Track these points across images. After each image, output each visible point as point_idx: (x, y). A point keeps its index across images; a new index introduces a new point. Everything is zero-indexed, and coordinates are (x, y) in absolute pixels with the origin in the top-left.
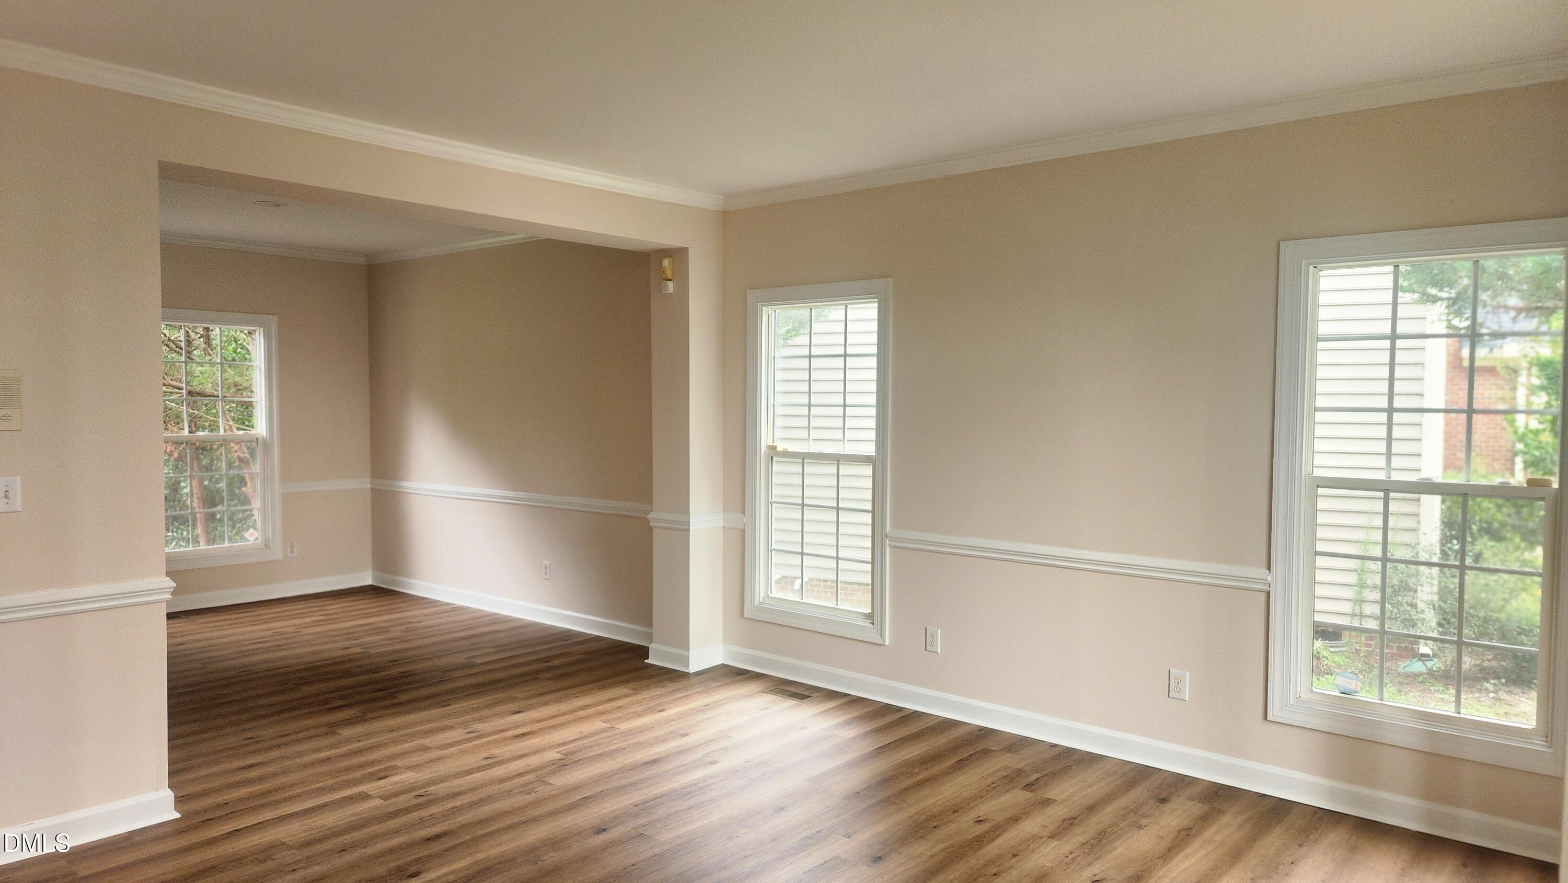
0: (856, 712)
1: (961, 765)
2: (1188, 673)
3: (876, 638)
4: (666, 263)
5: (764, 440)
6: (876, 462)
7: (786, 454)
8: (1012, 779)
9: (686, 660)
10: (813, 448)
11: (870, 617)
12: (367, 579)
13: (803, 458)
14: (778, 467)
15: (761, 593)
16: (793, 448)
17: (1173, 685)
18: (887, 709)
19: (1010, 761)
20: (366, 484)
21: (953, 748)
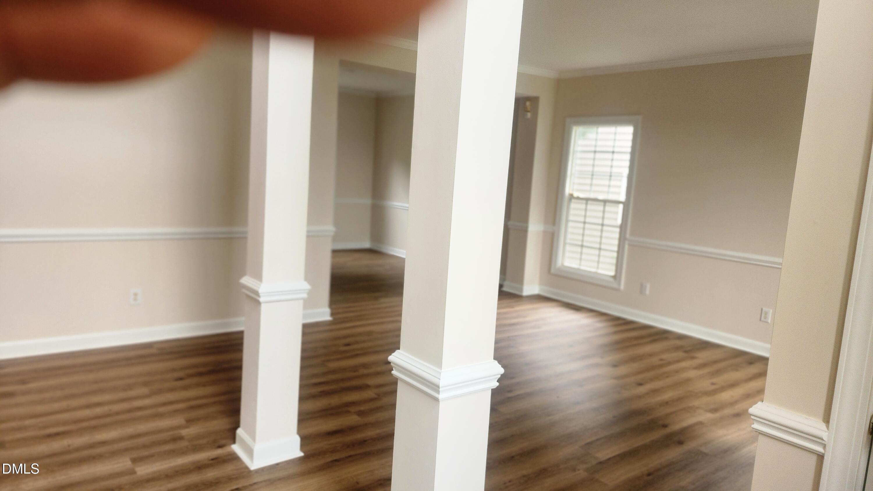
0: (604, 318)
1: (654, 341)
2: (771, 311)
3: (615, 285)
4: (528, 103)
5: (568, 190)
6: (626, 204)
7: (578, 198)
8: (677, 348)
9: (521, 290)
10: (592, 196)
11: (614, 277)
12: (367, 245)
13: (587, 200)
14: (574, 205)
15: (559, 263)
16: (582, 195)
17: (763, 315)
18: (618, 319)
19: (678, 343)
20: (368, 201)
21: (651, 335)
